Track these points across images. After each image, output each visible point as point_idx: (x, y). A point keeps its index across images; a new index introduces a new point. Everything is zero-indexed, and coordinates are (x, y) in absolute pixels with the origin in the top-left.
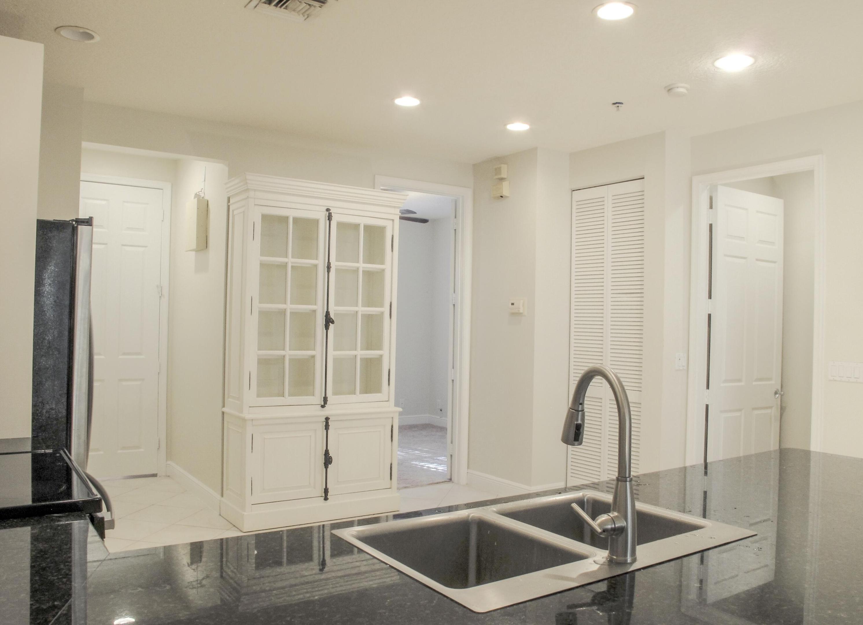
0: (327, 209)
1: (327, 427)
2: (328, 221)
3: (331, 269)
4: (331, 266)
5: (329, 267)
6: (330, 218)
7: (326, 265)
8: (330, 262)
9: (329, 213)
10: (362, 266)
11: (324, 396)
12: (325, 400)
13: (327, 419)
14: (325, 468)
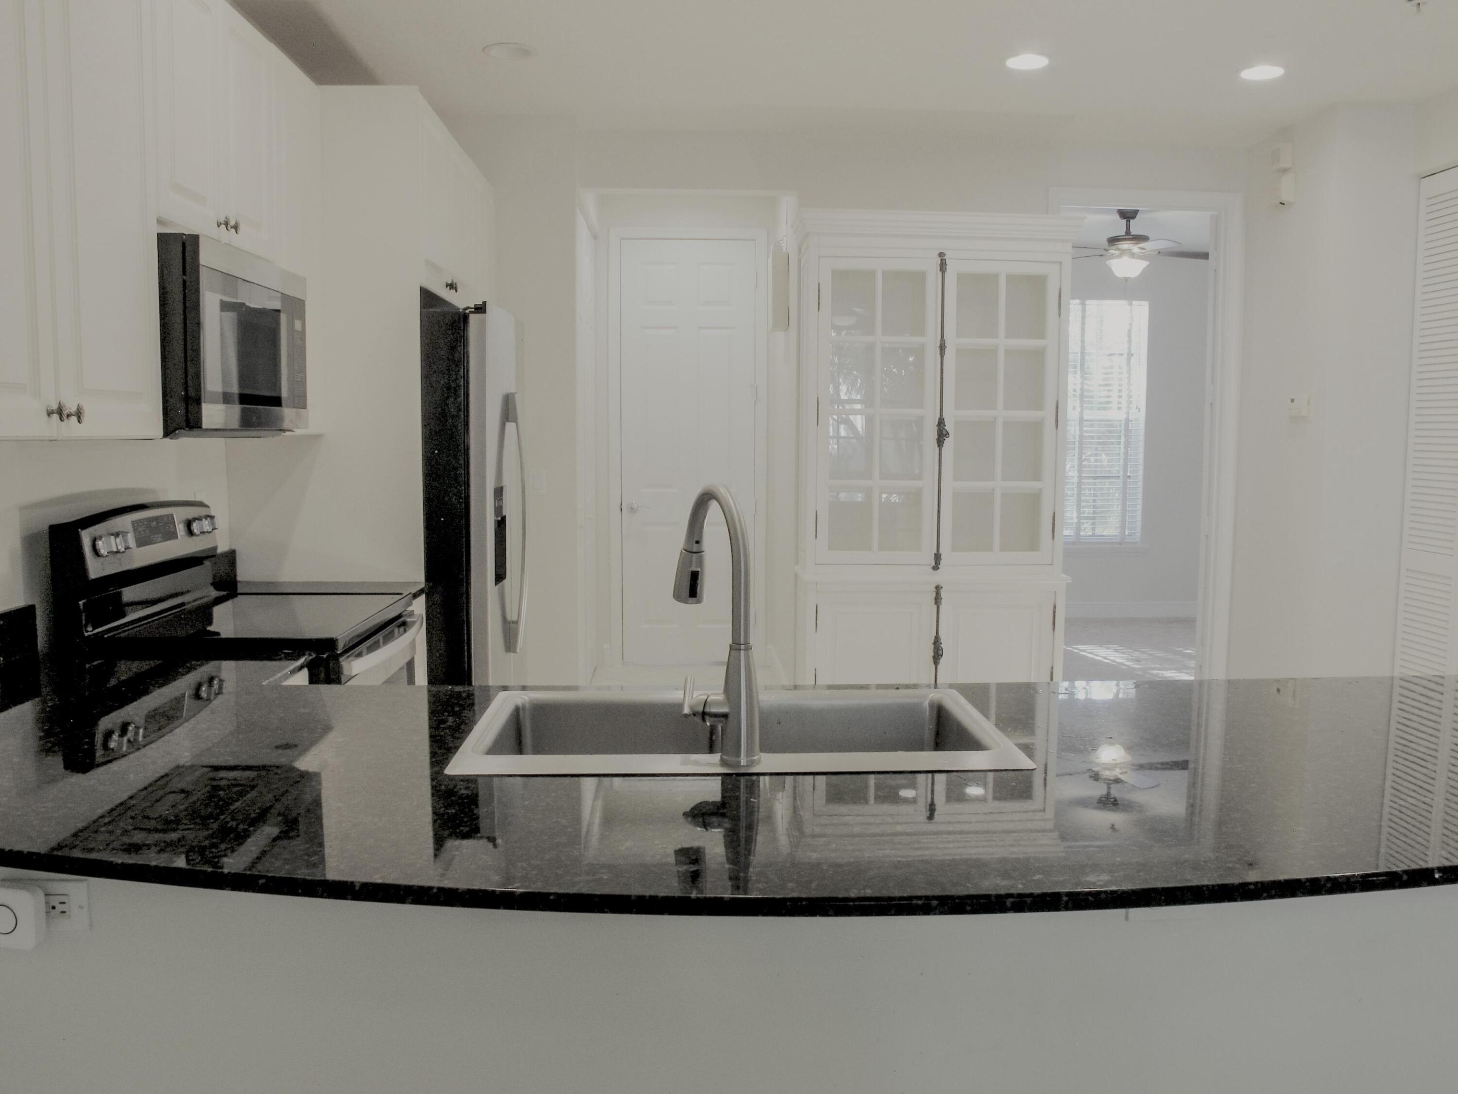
0: (940, 253)
1: (938, 600)
2: (941, 273)
3: (946, 350)
4: (946, 345)
5: (942, 348)
6: (943, 267)
7: (938, 345)
8: (945, 338)
9: (941, 260)
10: (1003, 342)
11: (935, 552)
12: (938, 557)
13: (938, 588)
14: (934, 663)
